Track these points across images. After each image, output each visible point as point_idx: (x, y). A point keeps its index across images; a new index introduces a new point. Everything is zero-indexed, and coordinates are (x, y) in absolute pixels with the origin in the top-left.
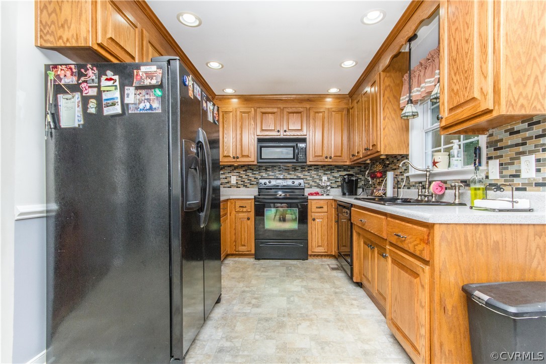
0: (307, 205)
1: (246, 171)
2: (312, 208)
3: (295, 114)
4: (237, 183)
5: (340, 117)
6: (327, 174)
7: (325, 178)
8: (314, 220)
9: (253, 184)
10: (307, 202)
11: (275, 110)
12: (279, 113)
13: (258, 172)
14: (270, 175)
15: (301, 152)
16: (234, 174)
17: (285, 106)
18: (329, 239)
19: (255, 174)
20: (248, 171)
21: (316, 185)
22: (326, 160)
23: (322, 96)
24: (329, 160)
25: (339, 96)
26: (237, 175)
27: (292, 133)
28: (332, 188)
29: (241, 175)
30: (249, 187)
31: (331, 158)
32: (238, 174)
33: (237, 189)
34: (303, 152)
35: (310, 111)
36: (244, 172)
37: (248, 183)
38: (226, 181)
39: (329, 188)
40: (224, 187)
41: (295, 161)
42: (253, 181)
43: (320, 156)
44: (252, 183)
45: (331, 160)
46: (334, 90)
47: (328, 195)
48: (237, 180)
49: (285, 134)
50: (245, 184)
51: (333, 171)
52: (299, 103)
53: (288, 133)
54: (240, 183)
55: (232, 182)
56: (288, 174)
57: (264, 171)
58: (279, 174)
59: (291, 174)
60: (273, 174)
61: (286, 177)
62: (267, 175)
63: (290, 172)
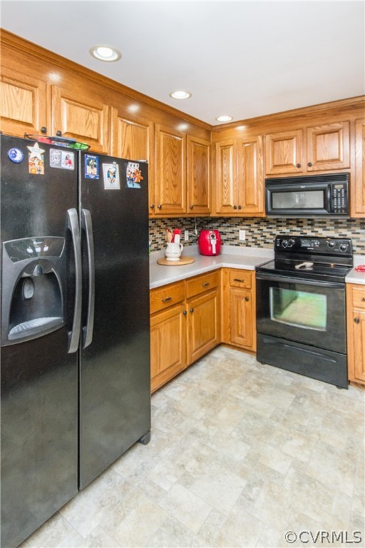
1: (258, 223)
3: (327, 135)
4: (247, 239)
9: (268, 243)
13: (275, 226)
14: (295, 231)
16: (243, 227)
19: (271, 228)
20: (261, 224)
29: (252, 229)
32: (248, 227)
33: (248, 248)
36: (256, 226)
37: (262, 240)
41: (326, 212)
42: (268, 238)
44: (267, 241)
49: (310, 169)
50: (258, 242)
53: (314, 168)
54: (250, 239)
55: (240, 239)
56: (324, 230)
57: (285, 224)
58: (308, 229)
59: (329, 230)
60: (299, 229)
61: (321, 234)
62: (288, 231)
63: (327, 228)
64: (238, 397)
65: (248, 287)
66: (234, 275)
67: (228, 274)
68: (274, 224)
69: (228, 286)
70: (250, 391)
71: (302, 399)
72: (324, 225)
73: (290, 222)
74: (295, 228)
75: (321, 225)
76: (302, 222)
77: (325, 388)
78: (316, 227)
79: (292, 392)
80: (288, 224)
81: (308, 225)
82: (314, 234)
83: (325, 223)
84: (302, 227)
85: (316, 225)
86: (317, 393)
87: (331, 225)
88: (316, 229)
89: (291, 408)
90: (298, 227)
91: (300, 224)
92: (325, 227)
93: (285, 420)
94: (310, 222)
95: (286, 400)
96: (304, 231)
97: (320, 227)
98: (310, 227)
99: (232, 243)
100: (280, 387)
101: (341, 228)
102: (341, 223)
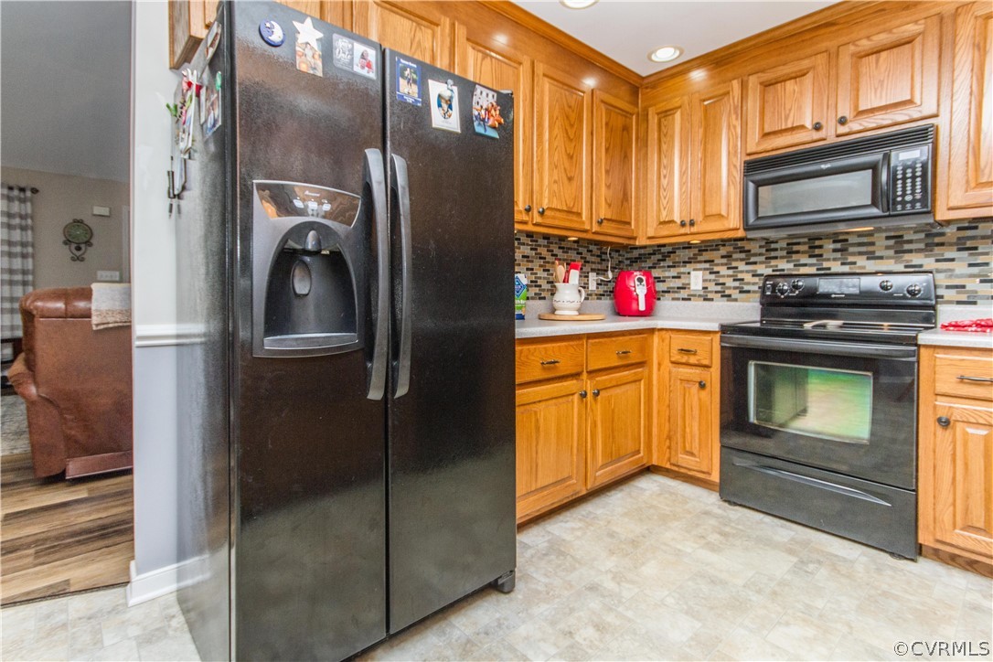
1: (728, 256)
4: (705, 288)
9: (748, 292)
13: (763, 258)
14: (805, 265)
16: (699, 266)
17: (844, 39)
19: (755, 263)
20: (735, 256)
26: (705, 269)
29: (716, 269)
30: (736, 300)
32: (707, 265)
33: (707, 303)
36: (725, 261)
37: (735, 288)
38: (678, 283)
40: (673, 299)
42: (748, 284)
44: (746, 288)
48: (704, 281)
50: (727, 292)
54: (712, 287)
55: (693, 287)
56: (868, 259)
57: (784, 253)
58: (835, 259)
59: (881, 258)
60: (814, 261)
61: (864, 267)
62: (791, 266)
63: (877, 254)
64: (679, 547)
65: (706, 362)
66: (680, 341)
67: (667, 341)
68: (760, 255)
69: (666, 363)
70: (703, 542)
71: (811, 567)
72: (870, 249)
73: (795, 248)
74: (805, 260)
75: (863, 249)
76: (821, 247)
77: (864, 554)
78: (853, 254)
79: (791, 552)
80: (790, 253)
81: (835, 250)
82: (846, 269)
83: (872, 244)
84: (820, 256)
85: (851, 249)
86: (845, 560)
87: (888, 248)
88: (851, 259)
90: (810, 256)
91: (817, 251)
92: (873, 252)
94: (838, 246)
95: (780, 565)
96: (825, 265)
97: (860, 254)
98: (838, 255)
99: (676, 295)
101: (910, 251)
102: (910, 242)
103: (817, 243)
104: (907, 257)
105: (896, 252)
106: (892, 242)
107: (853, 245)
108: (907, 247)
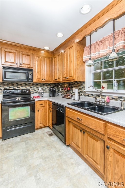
0: (35, 104)
2: (37, 105)
3: (26, 56)
5: (48, 61)
6: (41, 87)
7: (40, 89)
8: (38, 111)
10: (35, 102)
11: (15, 51)
12: (17, 53)
13: (2, 86)
15: (30, 76)
17: (20, 50)
18: (45, 119)
21: (36, 92)
22: (42, 81)
23: (40, 49)
24: (43, 80)
25: (48, 51)
27: (25, 66)
28: (44, 93)
31: (44, 80)
34: (31, 76)
35: (35, 56)
39: (43, 93)
41: (26, 80)
43: (39, 78)
45: (44, 81)
46: (47, 48)
47: (43, 97)
49: (20, 66)
51: (44, 85)
52: (29, 50)
53: (22, 65)
58: (16, 87)
59: (23, 87)
63: (23, 86)
72: (22, 85)
74: (11, 86)
75: (20, 85)
76: (14, 84)
77: (30, 135)
78: (19, 86)
81: (16, 85)
82: (18, 88)
83: (22, 84)
84: (14, 86)
85: (19, 85)
87: (24, 85)
88: (19, 87)
89: (26, 146)
91: (13, 85)
92: (22, 86)
93: (28, 150)
94: (17, 84)
95: (23, 145)
96: (15, 87)
97: (20, 86)
98: (17, 86)
100: (17, 143)
101: (27, 86)
102: (27, 84)
103: (13, 84)
104: (26, 87)
105: (25, 86)
106: (24, 84)
107: (19, 84)
108: (26, 85)
